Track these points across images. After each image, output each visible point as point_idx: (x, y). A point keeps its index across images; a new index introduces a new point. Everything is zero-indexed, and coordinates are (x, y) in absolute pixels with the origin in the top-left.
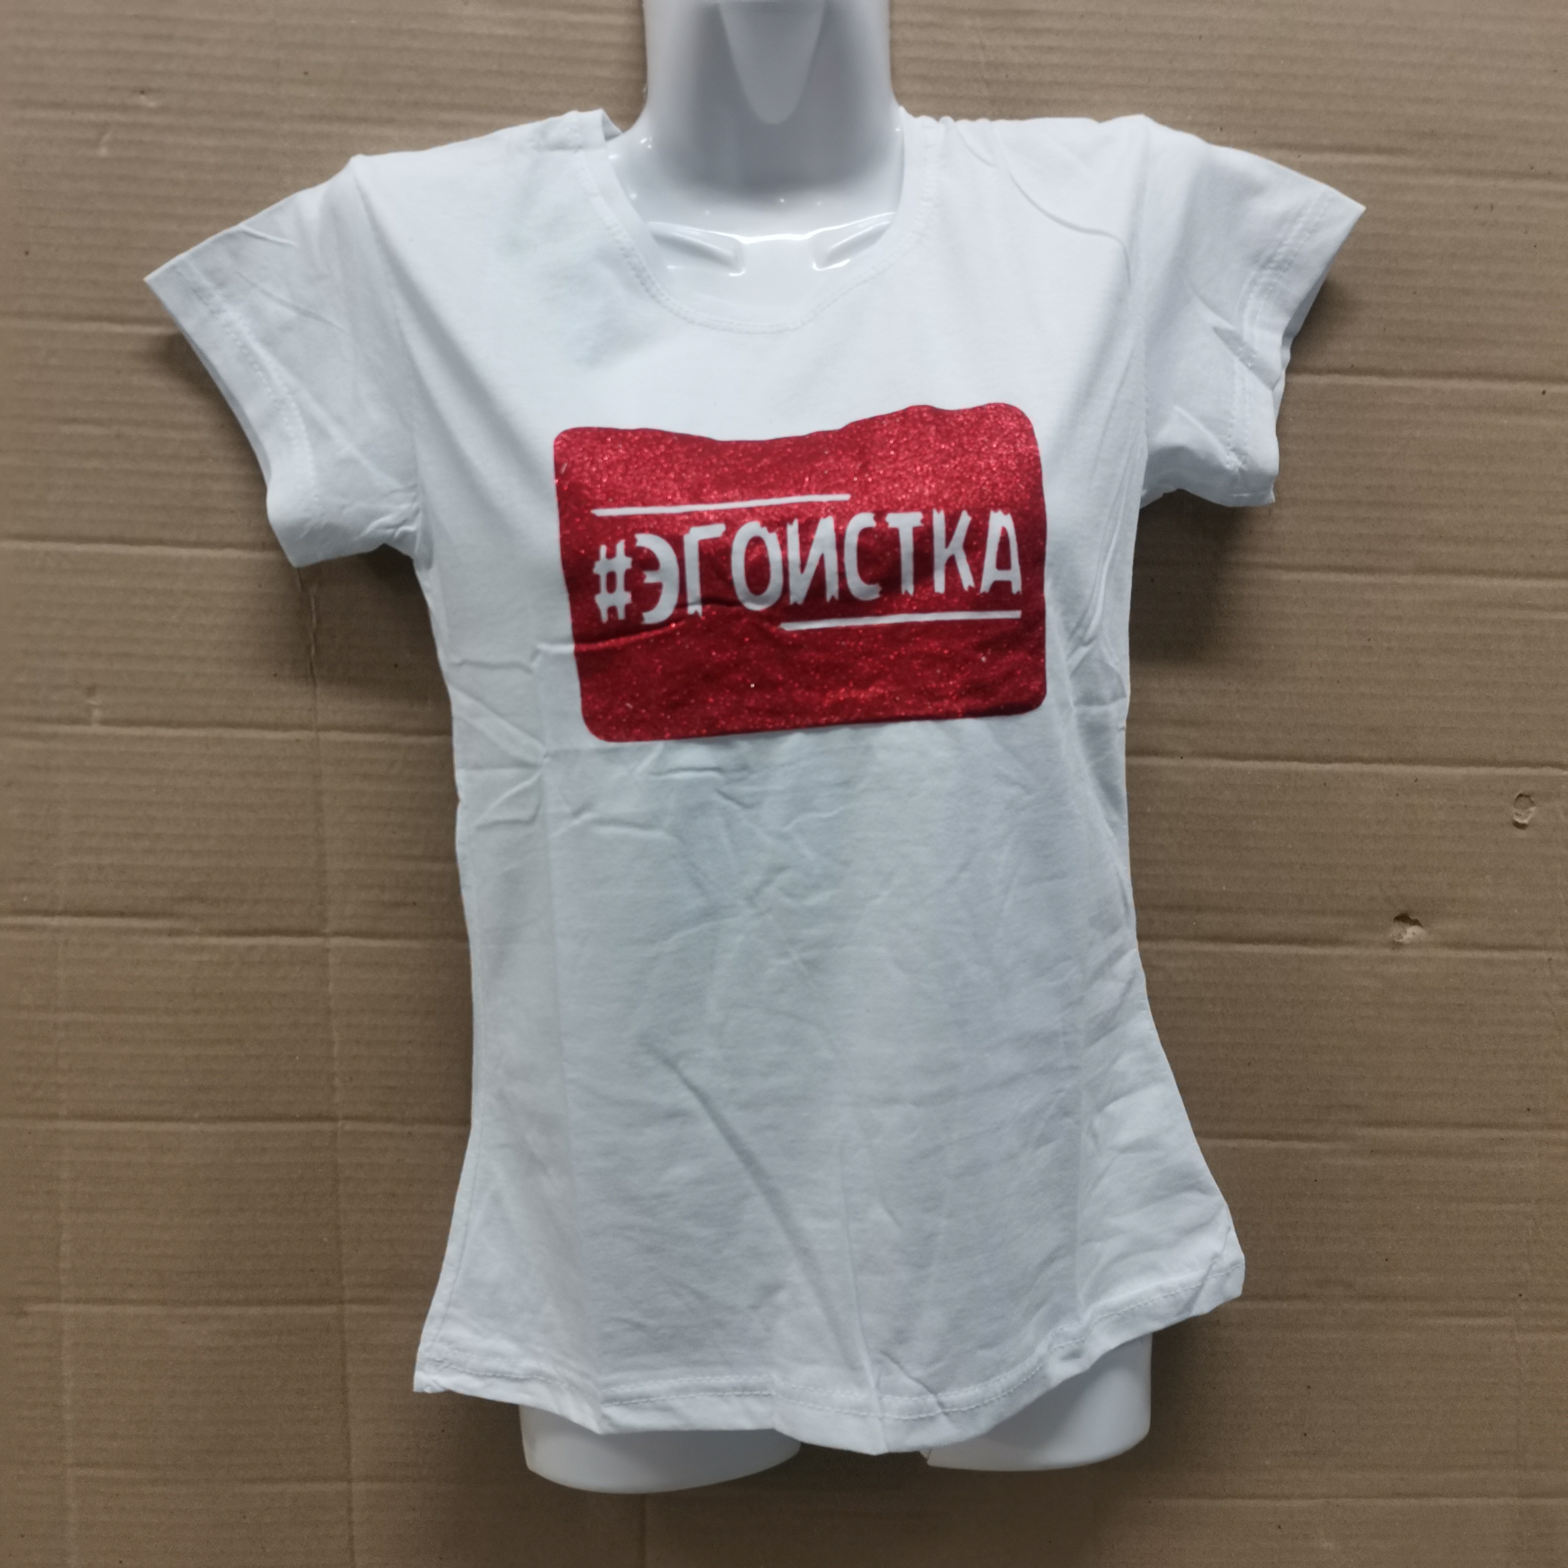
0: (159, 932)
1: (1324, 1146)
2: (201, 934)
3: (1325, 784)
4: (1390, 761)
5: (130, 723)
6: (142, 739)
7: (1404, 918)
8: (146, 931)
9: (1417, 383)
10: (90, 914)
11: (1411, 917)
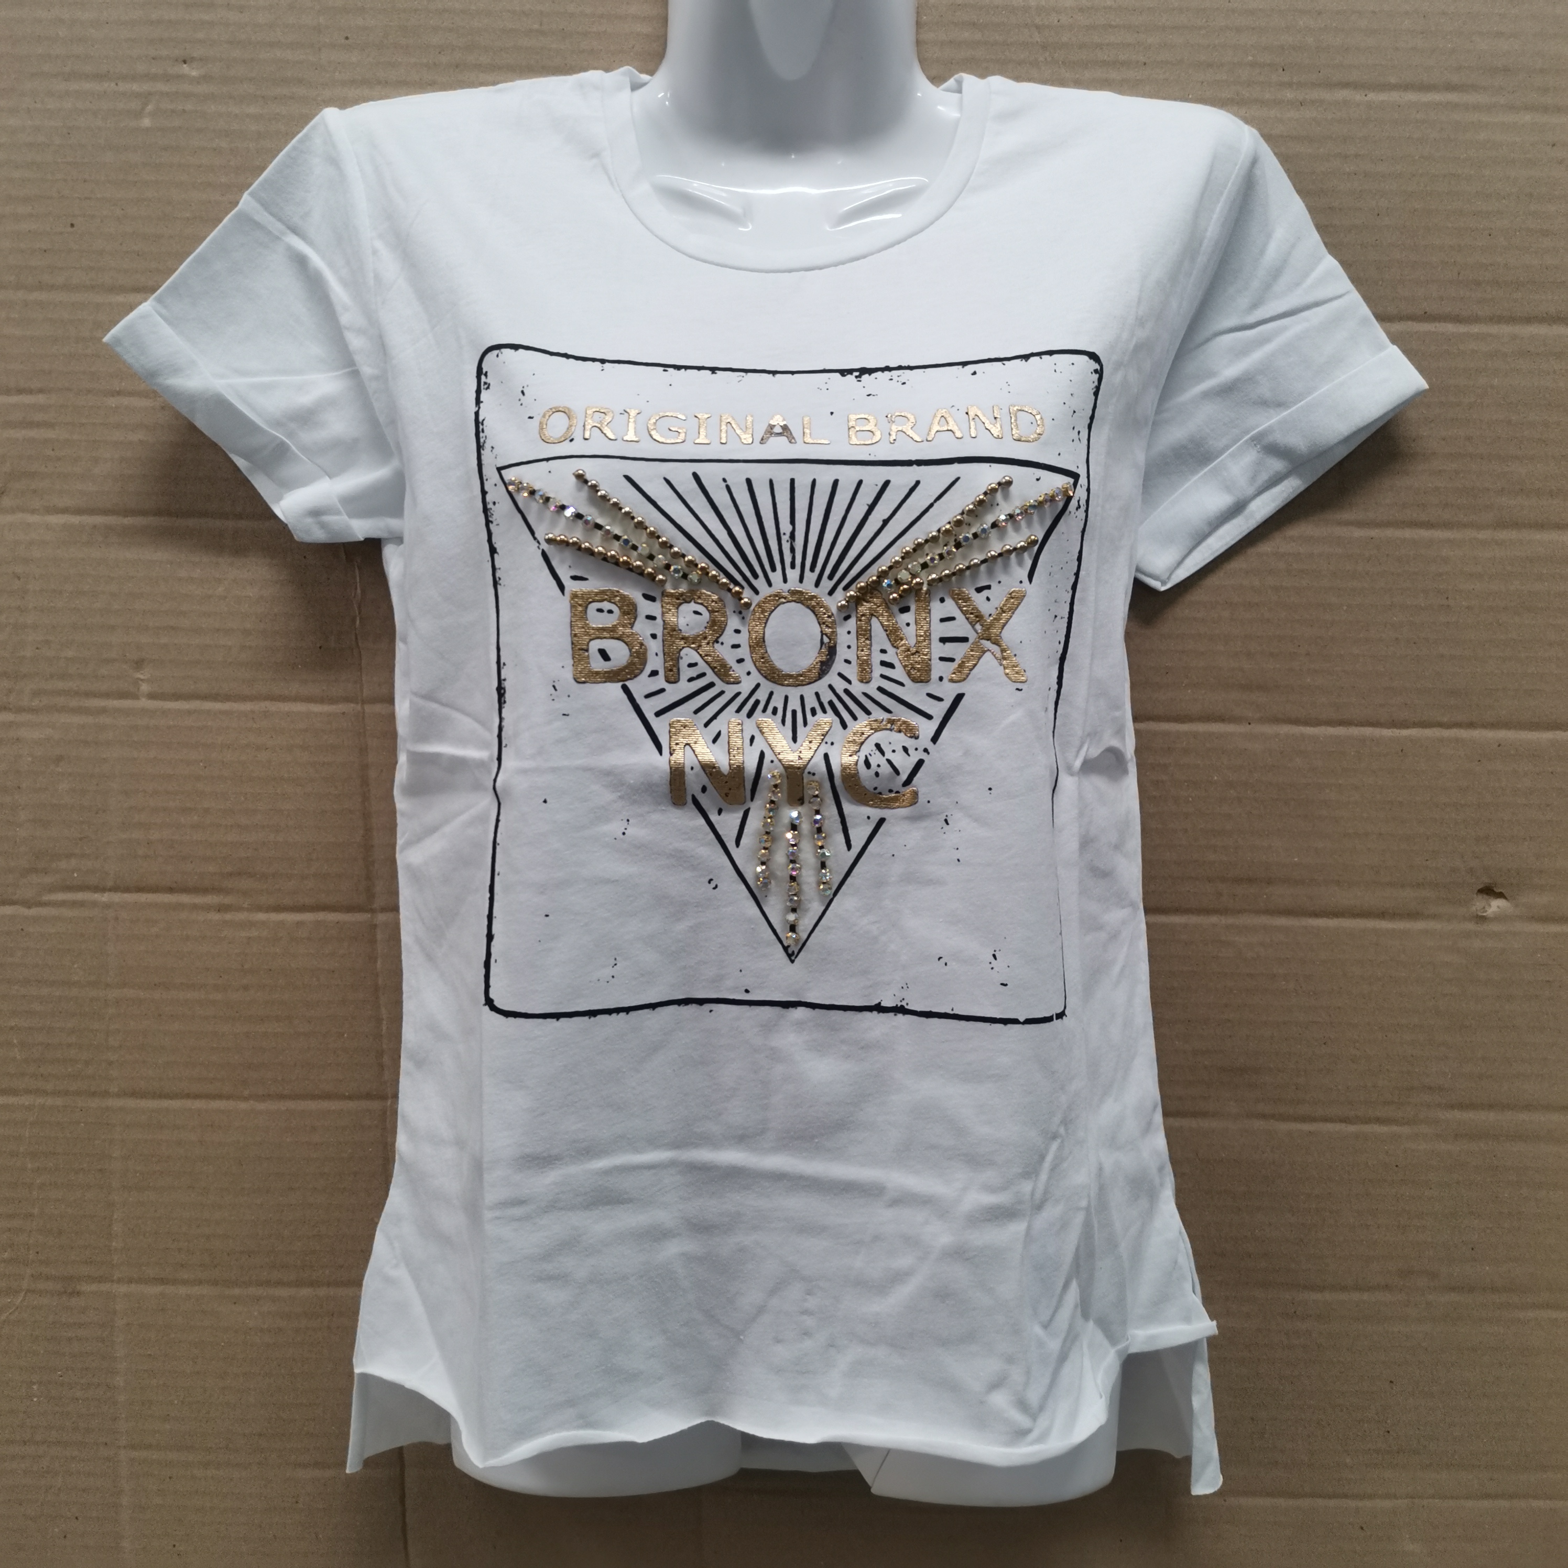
0: (208, 908)
1: (1405, 1130)
2: (248, 910)
3: (1402, 750)
4: (1471, 725)
5: (177, 697)
6: (189, 712)
7: (1489, 891)
8: (195, 907)
9: (1494, 329)
10: (139, 890)
11: (1495, 889)
